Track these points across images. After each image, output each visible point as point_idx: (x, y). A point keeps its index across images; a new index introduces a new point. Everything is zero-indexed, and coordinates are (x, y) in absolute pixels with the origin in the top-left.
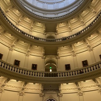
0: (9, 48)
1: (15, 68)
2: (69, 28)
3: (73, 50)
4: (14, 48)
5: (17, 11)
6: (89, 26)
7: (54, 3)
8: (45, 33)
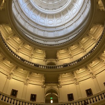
0: (7, 76)
1: (11, 99)
2: (70, 54)
3: (76, 77)
4: (12, 76)
5: (18, 39)
6: (90, 53)
7: (54, 31)
8: (46, 60)
